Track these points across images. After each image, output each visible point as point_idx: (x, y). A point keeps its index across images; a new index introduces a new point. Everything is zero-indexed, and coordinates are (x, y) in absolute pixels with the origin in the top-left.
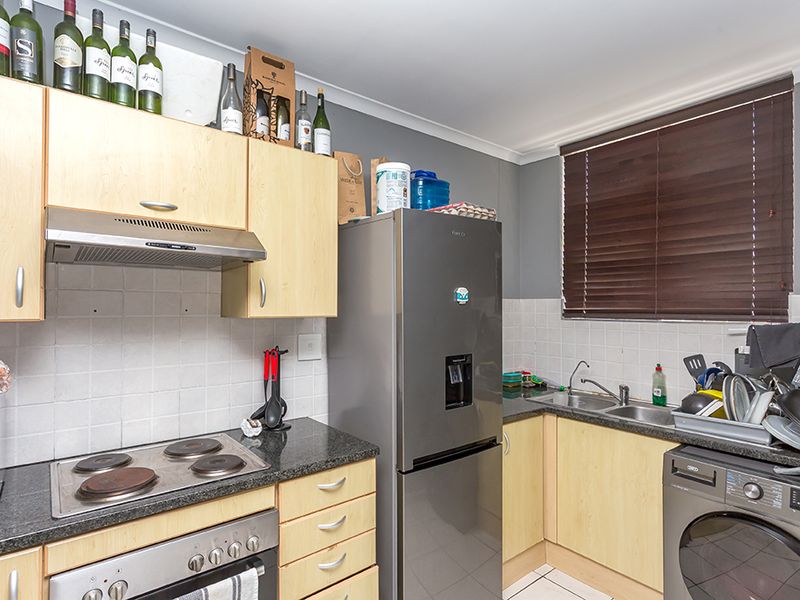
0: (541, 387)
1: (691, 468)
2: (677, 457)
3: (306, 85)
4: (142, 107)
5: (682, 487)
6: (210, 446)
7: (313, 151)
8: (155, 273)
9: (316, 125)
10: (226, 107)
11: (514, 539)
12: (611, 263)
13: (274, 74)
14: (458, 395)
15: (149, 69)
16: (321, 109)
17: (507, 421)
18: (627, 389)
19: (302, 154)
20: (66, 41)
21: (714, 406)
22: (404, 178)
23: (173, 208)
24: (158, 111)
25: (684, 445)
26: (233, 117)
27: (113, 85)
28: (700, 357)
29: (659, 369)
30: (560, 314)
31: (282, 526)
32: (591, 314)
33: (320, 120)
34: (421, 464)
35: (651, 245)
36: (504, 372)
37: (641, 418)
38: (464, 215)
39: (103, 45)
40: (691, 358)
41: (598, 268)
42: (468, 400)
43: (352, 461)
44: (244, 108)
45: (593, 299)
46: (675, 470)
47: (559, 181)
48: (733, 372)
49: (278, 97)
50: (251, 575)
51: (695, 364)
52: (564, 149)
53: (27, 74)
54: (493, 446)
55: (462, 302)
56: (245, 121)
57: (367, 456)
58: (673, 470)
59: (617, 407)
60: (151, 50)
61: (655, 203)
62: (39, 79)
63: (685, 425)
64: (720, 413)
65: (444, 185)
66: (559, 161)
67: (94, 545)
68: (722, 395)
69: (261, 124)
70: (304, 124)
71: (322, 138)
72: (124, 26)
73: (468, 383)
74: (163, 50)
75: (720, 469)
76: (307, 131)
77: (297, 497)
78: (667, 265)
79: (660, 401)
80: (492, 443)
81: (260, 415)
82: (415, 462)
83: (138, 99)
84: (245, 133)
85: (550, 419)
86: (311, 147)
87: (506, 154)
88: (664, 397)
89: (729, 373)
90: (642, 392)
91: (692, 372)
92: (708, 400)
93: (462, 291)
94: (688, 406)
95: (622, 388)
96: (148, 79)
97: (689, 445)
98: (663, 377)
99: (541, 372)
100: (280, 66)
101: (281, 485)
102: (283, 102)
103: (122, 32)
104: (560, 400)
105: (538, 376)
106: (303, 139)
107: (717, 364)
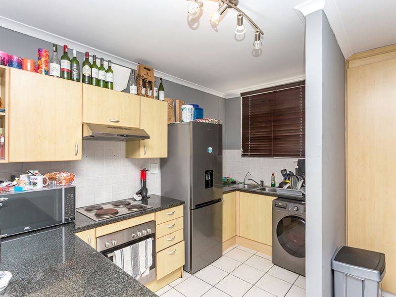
0: (234, 183)
1: (280, 204)
2: (277, 201)
3: (157, 74)
4: (107, 87)
5: (278, 210)
6: (127, 203)
7: (159, 99)
8: (105, 142)
9: (159, 90)
10: (132, 85)
11: (226, 235)
12: (258, 137)
13: (147, 73)
14: (209, 184)
15: (109, 74)
16: (161, 84)
17: (224, 193)
18: (263, 182)
19: (155, 100)
20: (87, 67)
21: (288, 185)
22: (191, 110)
23: (118, 122)
24: (112, 88)
25: (279, 198)
26: (133, 89)
27: (99, 80)
28: (285, 170)
29: (273, 174)
30: (241, 155)
31: (157, 226)
32: (251, 155)
33: (161, 88)
34: (198, 206)
35: (271, 131)
36: (223, 177)
37: (267, 191)
38: (210, 123)
39: (97, 67)
40: (283, 171)
41: (253, 139)
42: (212, 186)
43: (176, 206)
44: (137, 84)
45: (252, 150)
46: (276, 205)
47: (240, 106)
48: (295, 174)
49: (149, 81)
50: (150, 240)
51: (284, 172)
52: (242, 94)
53: (75, 79)
54: (219, 201)
55: (210, 152)
56: (138, 90)
57: (181, 204)
58: (275, 205)
59: (260, 188)
60: (110, 67)
61: (272, 116)
62: (78, 80)
63: (280, 192)
64: (289, 187)
65: (202, 110)
66: (241, 99)
67: (108, 229)
68: (290, 182)
69: (143, 91)
70: (155, 89)
71: (162, 94)
72: (102, 60)
73: (212, 180)
74: (113, 67)
75: (288, 203)
76: (156, 91)
77: (160, 217)
78: (276, 139)
79: (273, 185)
80: (219, 200)
81: (140, 193)
82: (196, 206)
83: (106, 84)
84: (138, 94)
85: (238, 192)
86: (158, 98)
87: (221, 95)
88: (275, 184)
89: (293, 175)
90: (268, 183)
91: (283, 175)
92: (286, 183)
93: (210, 149)
94: (281, 186)
95: (261, 181)
96: (109, 77)
97: (281, 198)
98: (274, 177)
99: (234, 177)
100: (149, 70)
101: (156, 213)
102: (150, 82)
103: (101, 62)
104: (241, 186)
105: (233, 179)
106: (155, 94)
107: (290, 172)
